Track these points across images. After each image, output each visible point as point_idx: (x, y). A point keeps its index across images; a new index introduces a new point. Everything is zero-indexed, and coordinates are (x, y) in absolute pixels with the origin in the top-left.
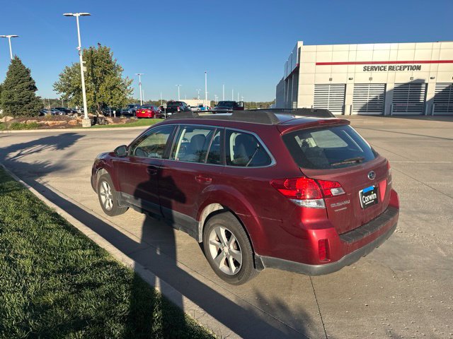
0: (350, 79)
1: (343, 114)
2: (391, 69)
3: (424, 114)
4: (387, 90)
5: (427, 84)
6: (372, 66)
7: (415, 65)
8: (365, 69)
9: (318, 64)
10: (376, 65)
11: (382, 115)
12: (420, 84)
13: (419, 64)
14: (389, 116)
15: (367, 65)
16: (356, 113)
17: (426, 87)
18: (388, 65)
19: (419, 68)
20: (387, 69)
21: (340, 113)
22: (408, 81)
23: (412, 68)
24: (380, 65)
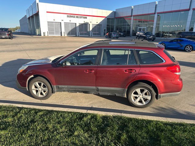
0: (62, 20)
1: (61, 36)
2: (77, 17)
3: (89, 36)
4: (77, 26)
5: (89, 24)
6: (70, 15)
7: (85, 16)
8: (68, 16)
9: (47, 12)
10: (72, 15)
11: (76, 36)
12: (87, 24)
13: (86, 16)
14: (79, 36)
15: (68, 15)
16: (67, 35)
17: (89, 25)
18: (76, 16)
19: (86, 18)
20: (76, 17)
21: (60, 35)
22: (83, 23)
23: (84, 18)
24: (73, 15)
